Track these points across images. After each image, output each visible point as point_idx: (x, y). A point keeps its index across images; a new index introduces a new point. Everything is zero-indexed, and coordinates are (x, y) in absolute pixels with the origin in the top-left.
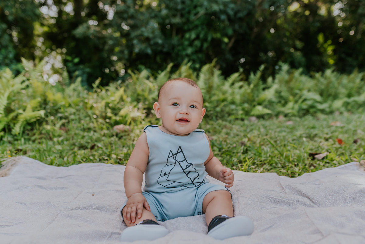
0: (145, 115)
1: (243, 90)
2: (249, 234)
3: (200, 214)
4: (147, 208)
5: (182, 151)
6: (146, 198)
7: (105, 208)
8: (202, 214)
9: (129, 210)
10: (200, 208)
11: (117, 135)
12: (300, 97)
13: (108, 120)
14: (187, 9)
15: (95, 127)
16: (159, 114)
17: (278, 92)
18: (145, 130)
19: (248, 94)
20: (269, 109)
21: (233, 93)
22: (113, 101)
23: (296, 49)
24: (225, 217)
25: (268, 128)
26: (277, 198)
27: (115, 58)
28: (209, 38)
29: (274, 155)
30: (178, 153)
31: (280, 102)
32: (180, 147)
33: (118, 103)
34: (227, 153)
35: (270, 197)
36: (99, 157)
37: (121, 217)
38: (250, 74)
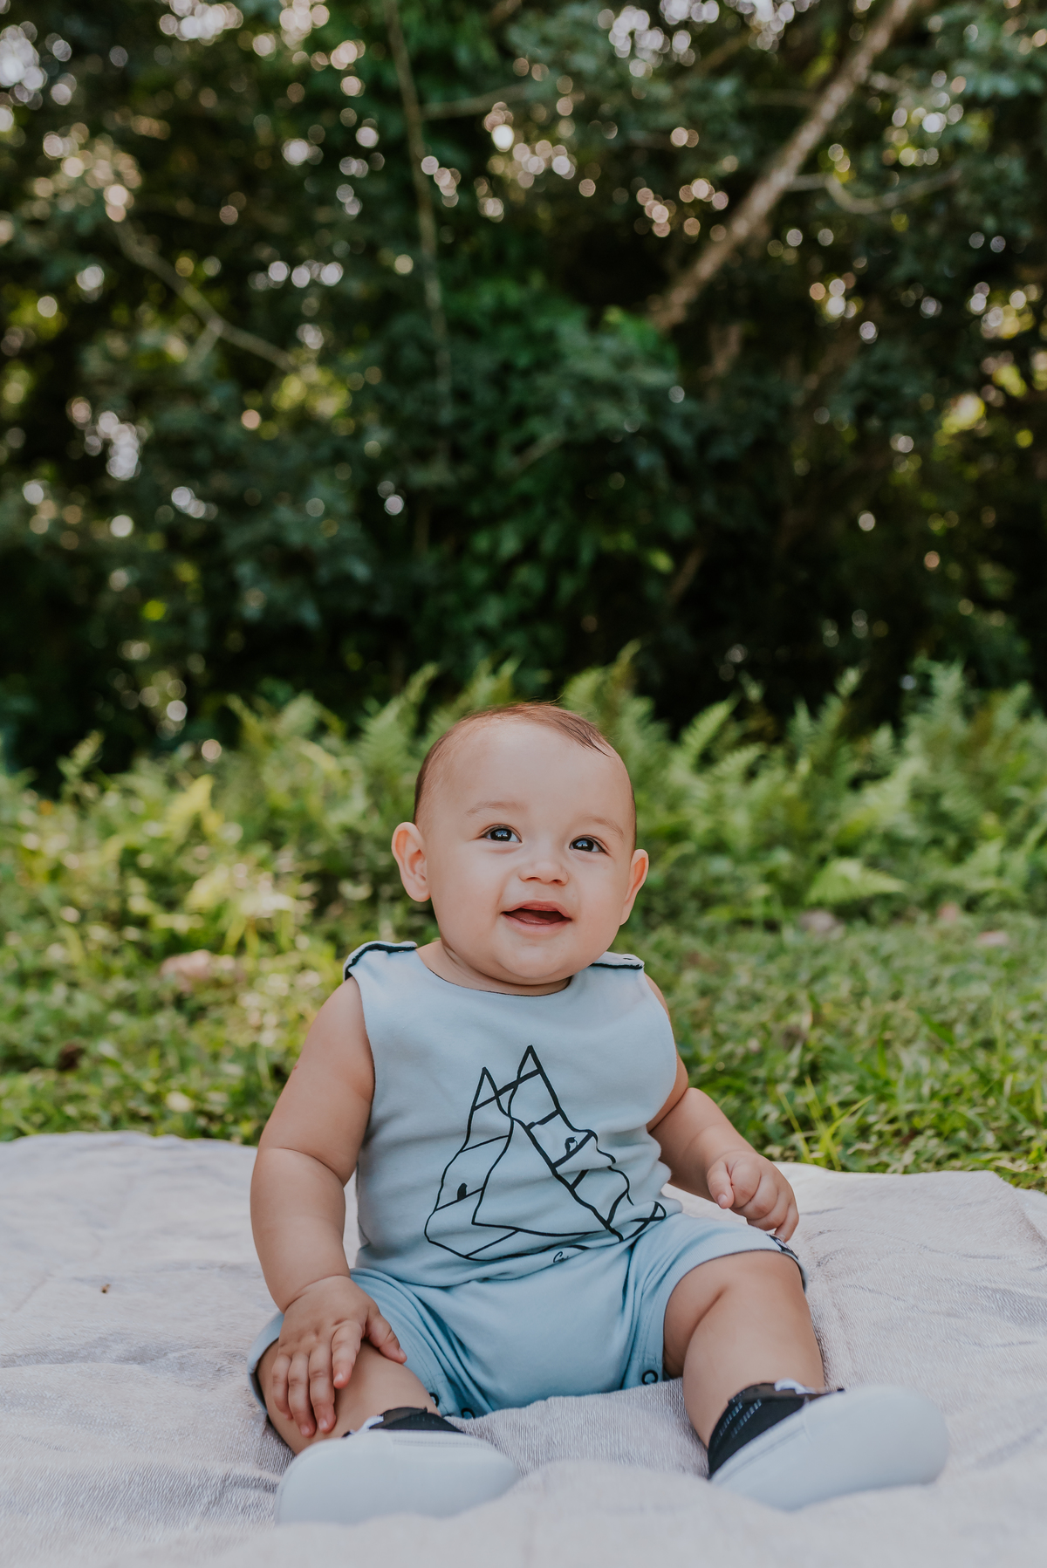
0: (306, 907)
1: (762, 786)
2: (927, 1479)
3: (655, 1381)
4: (384, 1349)
5: (540, 1070)
6: (377, 1301)
7: (171, 1356)
8: (665, 1379)
9: (299, 1368)
10: (651, 1351)
11: (179, 1002)
12: (1032, 819)
13: (132, 933)
14: (480, 427)
15: (70, 967)
16: (422, 883)
17: (925, 798)
18: (350, 970)
19: (788, 804)
20: (890, 872)
21: (716, 805)
22: (159, 841)
23: (985, 603)
24: (793, 1390)
25: (898, 963)
26: (1028, 1292)
27: (137, 650)
28: (586, 556)
29: (955, 1090)
30: (520, 1080)
31: (936, 842)
32: (530, 1050)
33: (181, 850)
34: (724, 1081)
35: (995, 1291)
36: (106, 1104)
37: (254, 1399)
38: (791, 712)
